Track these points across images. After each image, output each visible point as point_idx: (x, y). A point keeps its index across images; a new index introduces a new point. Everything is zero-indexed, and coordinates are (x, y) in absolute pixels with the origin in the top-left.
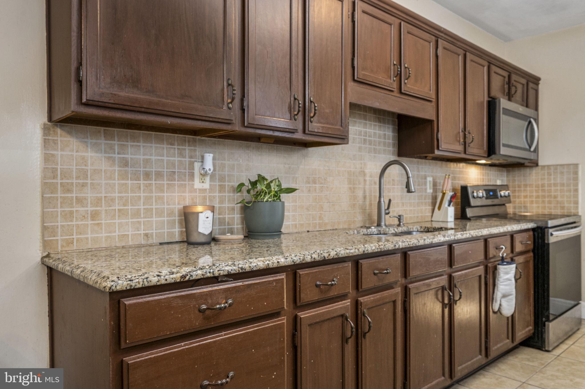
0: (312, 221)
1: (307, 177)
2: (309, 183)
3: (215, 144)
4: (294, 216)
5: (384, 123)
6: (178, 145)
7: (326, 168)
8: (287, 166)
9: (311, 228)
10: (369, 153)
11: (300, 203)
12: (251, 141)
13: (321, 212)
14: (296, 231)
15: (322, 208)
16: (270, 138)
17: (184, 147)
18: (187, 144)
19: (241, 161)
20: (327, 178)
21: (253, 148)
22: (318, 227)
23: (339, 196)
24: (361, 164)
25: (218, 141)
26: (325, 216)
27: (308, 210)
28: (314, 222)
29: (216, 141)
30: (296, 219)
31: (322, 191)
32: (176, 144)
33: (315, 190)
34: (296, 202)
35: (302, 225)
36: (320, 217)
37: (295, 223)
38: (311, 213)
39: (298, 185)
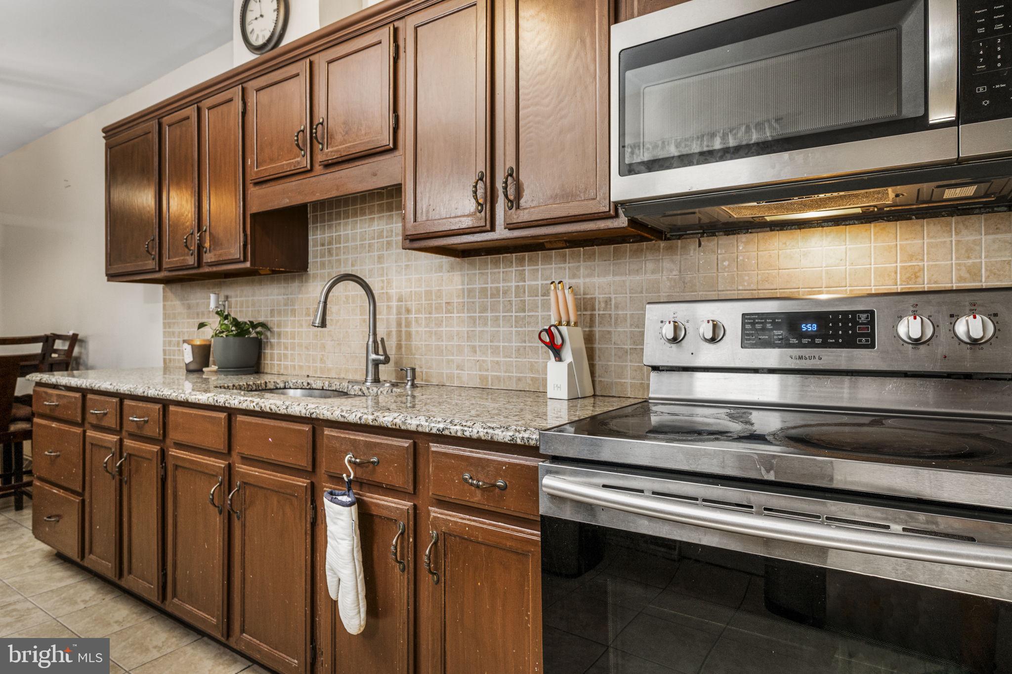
0: (313, 363)
4: (292, 354)
8: (285, 297)
9: (302, 372)
10: (396, 262)
11: (299, 340)
13: (323, 353)
15: (324, 347)
17: (209, 290)
18: (216, 287)
22: (319, 373)
23: (347, 332)
24: (383, 281)
26: (328, 359)
27: (308, 349)
28: (315, 365)
30: (295, 359)
32: (211, 288)
34: (295, 339)
35: (301, 367)
36: (321, 360)
37: (293, 363)
38: (311, 353)
39: (297, 319)
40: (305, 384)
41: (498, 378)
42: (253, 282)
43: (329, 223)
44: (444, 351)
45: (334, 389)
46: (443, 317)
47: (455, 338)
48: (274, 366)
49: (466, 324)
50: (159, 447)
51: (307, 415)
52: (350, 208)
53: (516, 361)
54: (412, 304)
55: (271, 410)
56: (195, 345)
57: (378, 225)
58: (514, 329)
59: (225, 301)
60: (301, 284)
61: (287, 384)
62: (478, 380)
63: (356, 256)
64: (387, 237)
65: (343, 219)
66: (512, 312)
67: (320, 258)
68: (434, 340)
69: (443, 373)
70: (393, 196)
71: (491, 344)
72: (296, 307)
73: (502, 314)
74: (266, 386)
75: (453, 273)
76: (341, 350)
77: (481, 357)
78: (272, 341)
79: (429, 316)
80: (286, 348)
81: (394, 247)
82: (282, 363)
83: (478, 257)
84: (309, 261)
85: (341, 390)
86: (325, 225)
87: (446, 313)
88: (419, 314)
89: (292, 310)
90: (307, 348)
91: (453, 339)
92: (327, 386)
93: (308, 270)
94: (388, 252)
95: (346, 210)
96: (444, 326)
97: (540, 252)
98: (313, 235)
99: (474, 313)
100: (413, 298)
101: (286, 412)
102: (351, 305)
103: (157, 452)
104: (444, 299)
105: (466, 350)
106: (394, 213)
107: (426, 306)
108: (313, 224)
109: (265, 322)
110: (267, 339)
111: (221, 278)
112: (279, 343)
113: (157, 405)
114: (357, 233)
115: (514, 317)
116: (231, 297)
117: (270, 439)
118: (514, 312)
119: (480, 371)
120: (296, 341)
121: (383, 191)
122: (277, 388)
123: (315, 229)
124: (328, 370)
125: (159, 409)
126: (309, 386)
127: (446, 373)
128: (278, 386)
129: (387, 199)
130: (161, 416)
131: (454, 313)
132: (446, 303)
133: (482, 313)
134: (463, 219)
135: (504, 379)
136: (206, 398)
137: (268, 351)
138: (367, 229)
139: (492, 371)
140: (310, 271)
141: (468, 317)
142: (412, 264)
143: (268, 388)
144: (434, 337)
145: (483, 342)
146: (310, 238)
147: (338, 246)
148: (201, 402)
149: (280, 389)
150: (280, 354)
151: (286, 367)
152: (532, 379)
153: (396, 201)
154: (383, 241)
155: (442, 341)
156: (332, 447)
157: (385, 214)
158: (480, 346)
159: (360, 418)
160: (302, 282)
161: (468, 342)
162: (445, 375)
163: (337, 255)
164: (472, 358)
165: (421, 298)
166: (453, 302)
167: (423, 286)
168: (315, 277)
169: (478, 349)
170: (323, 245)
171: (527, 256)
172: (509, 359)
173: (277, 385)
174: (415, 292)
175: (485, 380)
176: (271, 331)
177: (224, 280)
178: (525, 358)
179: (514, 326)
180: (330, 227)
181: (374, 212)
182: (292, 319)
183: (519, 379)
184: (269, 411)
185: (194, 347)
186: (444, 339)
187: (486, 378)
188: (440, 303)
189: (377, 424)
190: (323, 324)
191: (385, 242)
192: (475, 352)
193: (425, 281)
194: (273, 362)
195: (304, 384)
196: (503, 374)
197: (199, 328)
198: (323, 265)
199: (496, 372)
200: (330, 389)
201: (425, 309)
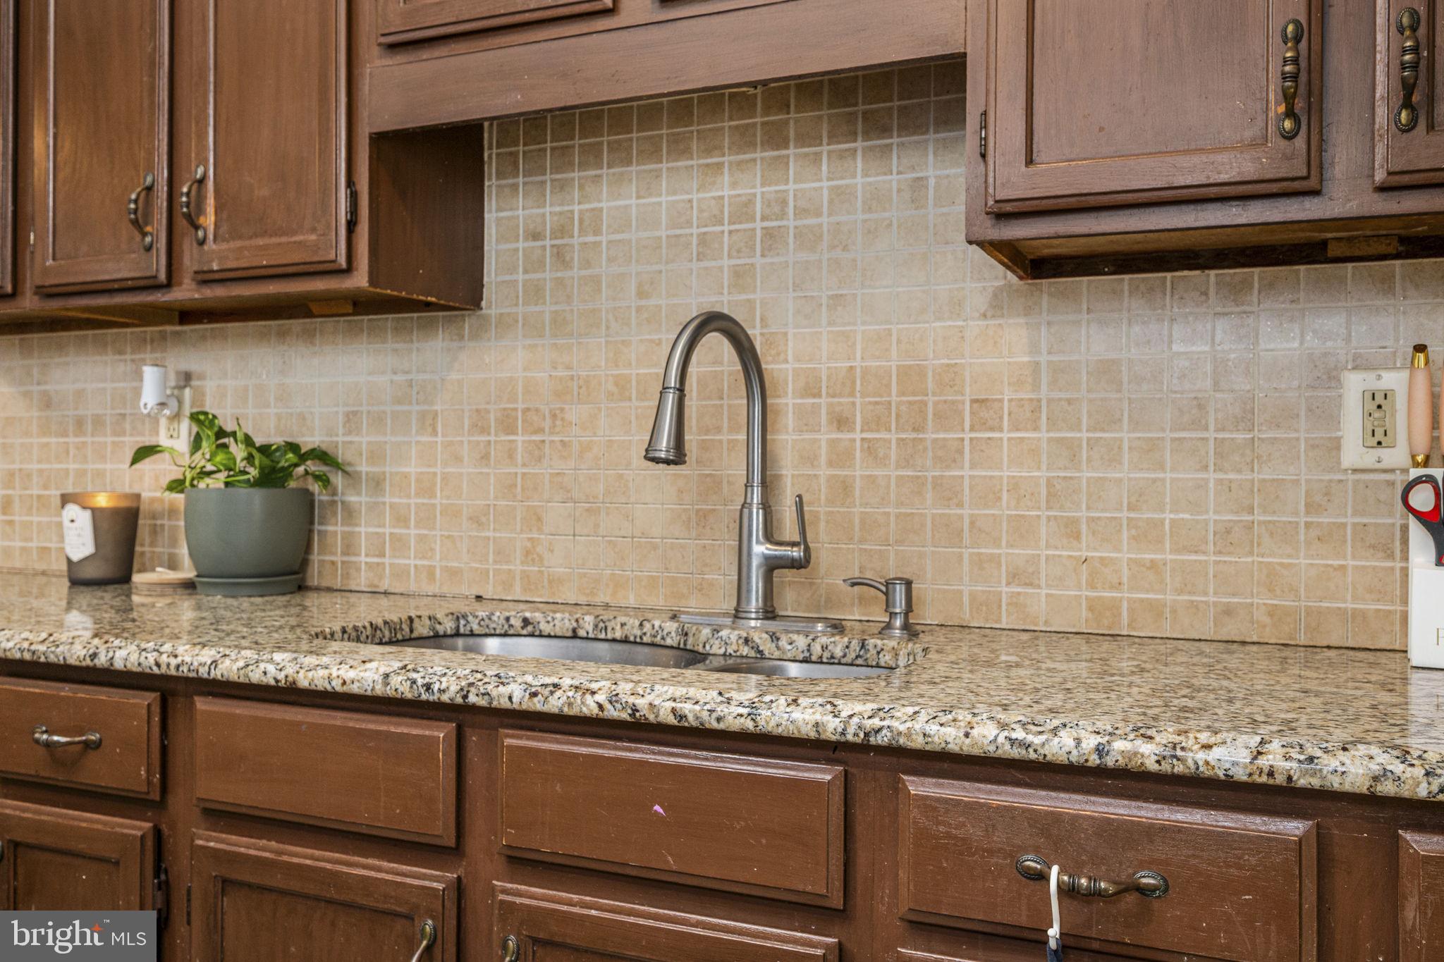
0: (497, 562)
1: (478, 411)
2: (484, 430)
3: (203, 338)
4: (422, 538)
5: (920, 128)
6: (133, 352)
7: (561, 373)
8: (399, 378)
9: (490, 588)
10: (796, 287)
11: (448, 498)
12: (290, 317)
13: (534, 536)
14: (431, 589)
15: (539, 519)
16: (330, 300)
17: (142, 356)
18: (149, 347)
19: (264, 377)
20: (562, 410)
21: (297, 336)
25: (212, 329)
26: (551, 551)
27: (480, 524)
28: (504, 567)
29: (206, 329)
30: (432, 550)
31: (540, 459)
32: (129, 350)
33: (511, 455)
34: (432, 495)
35: (453, 573)
36: (528, 553)
37: (426, 563)
38: (490, 534)
39: (439, 439)
40: (517, 622)
41: (1156, 610)
42: (282, 335)
43: (558, 176)
44: (966, 534)
45: (618, 635)
46: (962, 440)
47: (1005, 496)
48: (358, 570)
49: (1044, 458)
50: (148, 825)
51: (850, 737)
52: (634, 135)
53: (1216, 563)
54: (854, 404)
55: (682, 717)
56: (102, 510)
57: (734, 185)
58: (1212, 476)
59: (181, 388)
60: (455, 344)
61: (462, 622)
62: (1084, 613)
63: (656, 267)
64: (763, 219)
65: (609, 167)
66: (1206, 429)
67: (526, 271)
68: (929, 502)
69: (961, 592)
70: (788, 106)
71: (1132, 515)
72: (438, 407)
73: (1085, 435)
74: (411, 631)
75: (1001, 321)
76: (597, 526)
77: (1095, 549)
78: (352, 499)
79: (914, 435)
80: (401, 519)
81: (791, 246)
82: (387, 560)
83: (1085, 279)
84: (486, 279)
85: (646, 639)
86: (543, 182)
87: (972, 429)
88: (878, 431)
89: (423, 416)
90: (476, 520)
91: (999, 499)
92: (590, 629)
93: (483, 304)
94: (768, 260)
95: (619, 142)
96: (967, 465)
97: (1302, 268)
98: (499, 210)
99: (1071, 429)
100: (858, 387)
101: (749, 725)
102: (635, 403)
103: (143, 837)
104: (968, 390)
105: (1043, 530)
106: (791, 151)
107: (903, 408)
108: (500, 175)
109: (324, 447)
110: (334, 493)
111: (170, 322)
112: (372, 507)
113: (147, 694)
114: (660, 204)
115: (1212, 442)
116: (202, 377)
117: (657, 808)
118: (1212, 427)
119: (1092, 586)
120: (437, 501)
121: (752, 91)
122: (437, 635)
123: (507, 190)
124: (550, 582)
125: (149, 705)
126: (530, 628)
127: (971, 594)
128: (440, 629)
129: (767, 110)
130: (156, 730)
131: (1001, 430)
132: (974, 401)
133: (1103, 430)
134: (1220, 158)
135: (1174, 611)
136: (379, 679)
137: (335, 528)
138: (695, 197)
139: (1131, 590)
140: (490, 307)
141: (1050, 440)
142: (855, 295)
143: (415, 635)
144: (929, 495)
145: (1103, 510)
146: (490, 216)
147: (591, 239)
148: (355, 689)
149: (445, 636)
150: (381, 536)
151: (401, 573)
152: (1272, 611)
153: (797, 121)
154: (754, 230)
155: (960, 505)
156: (948, 835)
157: (758, 155)
158: (1091, 520)
159: (1100, 750)
160: (461, 337)
161: (1049, 508)
162: (966, 599)
163: (587, 264)
164: (1065, 553)
165: (888, 386)
166: (1001, 401)
167: (894, 354)
168: (505, 324)
169: (1084, 527)
170: (536, 236)
171: (1256, 278)
172: (1193, 557)
173: (438, 627)
174: (865, 371)
175: (1108, 614)
176: (344, 472)
177: (178, 328)
178: (1251, 553)
179: (1212, 468)
180: (562, 186)
181: (721, 148)
182: (424, 439)
183: (1228, 611)
184: (671, 720)
185: (96, 513)
186: (966, 499)
187: (1114, 607)
188: (953, 402)
189: (1179, 769)
190: (678, 456)
191: (759, 233)
192: (1077, 537)
193: (899, 341)
194: (353, 559)
195: (512, 621)
196: (1169, 597)
197: (135, 461)
198: (535, 292)
199: (1147, 591)
200: (602, 636)
201: (898, 416)
